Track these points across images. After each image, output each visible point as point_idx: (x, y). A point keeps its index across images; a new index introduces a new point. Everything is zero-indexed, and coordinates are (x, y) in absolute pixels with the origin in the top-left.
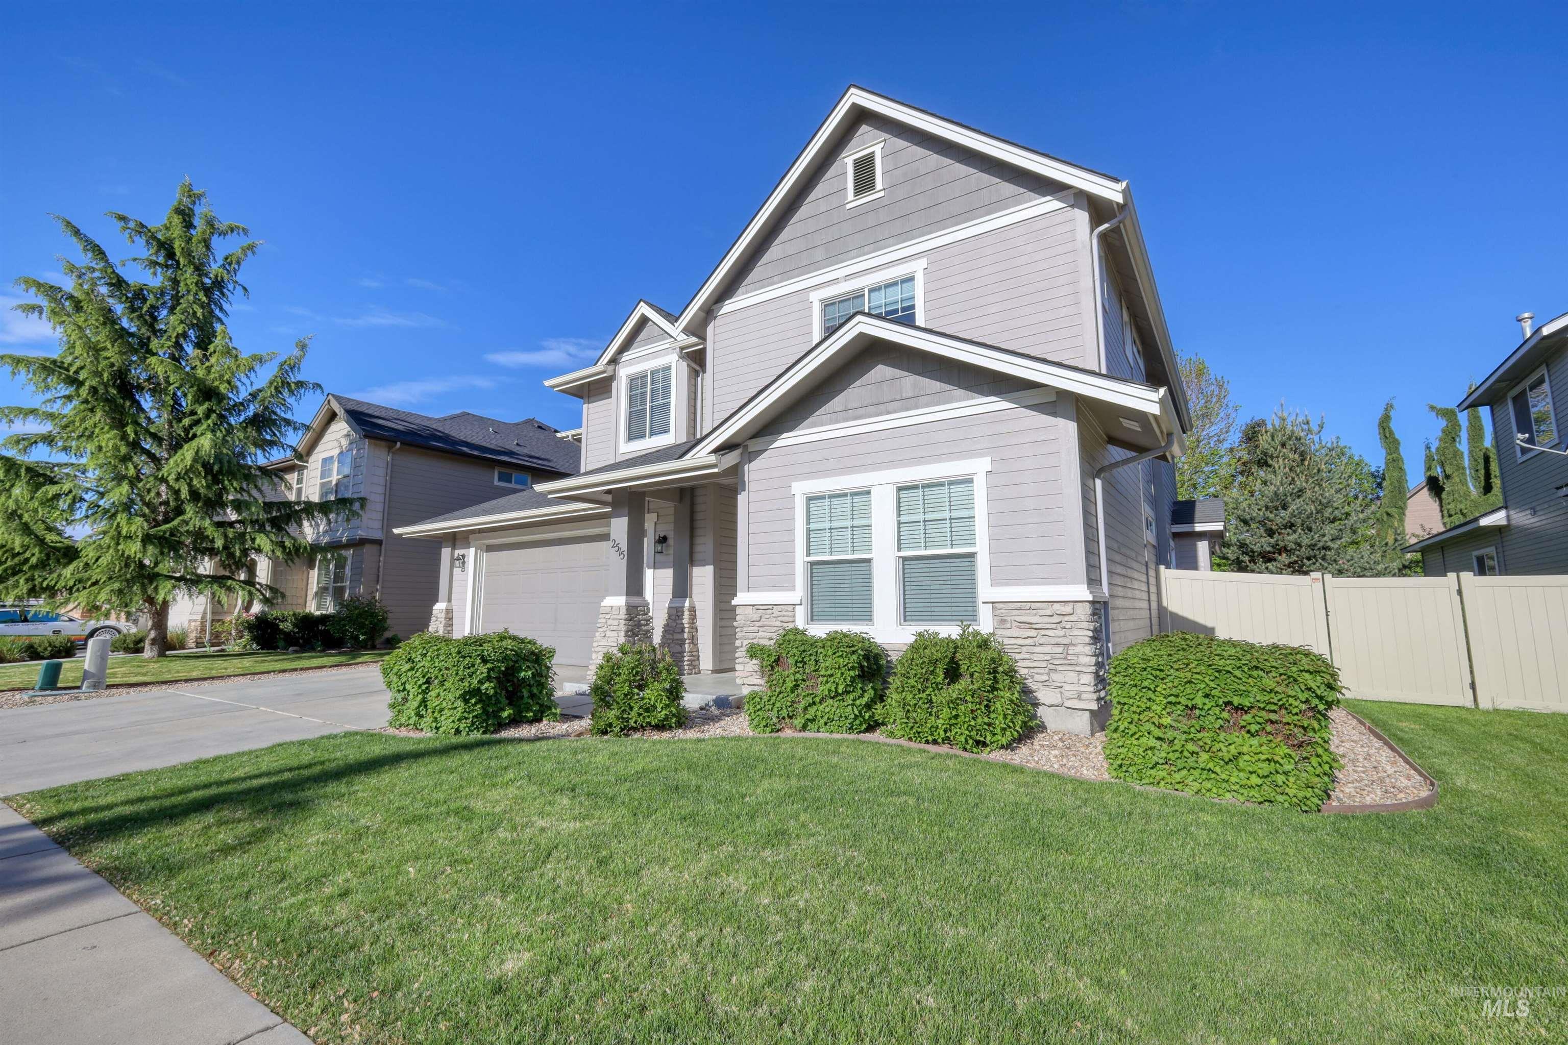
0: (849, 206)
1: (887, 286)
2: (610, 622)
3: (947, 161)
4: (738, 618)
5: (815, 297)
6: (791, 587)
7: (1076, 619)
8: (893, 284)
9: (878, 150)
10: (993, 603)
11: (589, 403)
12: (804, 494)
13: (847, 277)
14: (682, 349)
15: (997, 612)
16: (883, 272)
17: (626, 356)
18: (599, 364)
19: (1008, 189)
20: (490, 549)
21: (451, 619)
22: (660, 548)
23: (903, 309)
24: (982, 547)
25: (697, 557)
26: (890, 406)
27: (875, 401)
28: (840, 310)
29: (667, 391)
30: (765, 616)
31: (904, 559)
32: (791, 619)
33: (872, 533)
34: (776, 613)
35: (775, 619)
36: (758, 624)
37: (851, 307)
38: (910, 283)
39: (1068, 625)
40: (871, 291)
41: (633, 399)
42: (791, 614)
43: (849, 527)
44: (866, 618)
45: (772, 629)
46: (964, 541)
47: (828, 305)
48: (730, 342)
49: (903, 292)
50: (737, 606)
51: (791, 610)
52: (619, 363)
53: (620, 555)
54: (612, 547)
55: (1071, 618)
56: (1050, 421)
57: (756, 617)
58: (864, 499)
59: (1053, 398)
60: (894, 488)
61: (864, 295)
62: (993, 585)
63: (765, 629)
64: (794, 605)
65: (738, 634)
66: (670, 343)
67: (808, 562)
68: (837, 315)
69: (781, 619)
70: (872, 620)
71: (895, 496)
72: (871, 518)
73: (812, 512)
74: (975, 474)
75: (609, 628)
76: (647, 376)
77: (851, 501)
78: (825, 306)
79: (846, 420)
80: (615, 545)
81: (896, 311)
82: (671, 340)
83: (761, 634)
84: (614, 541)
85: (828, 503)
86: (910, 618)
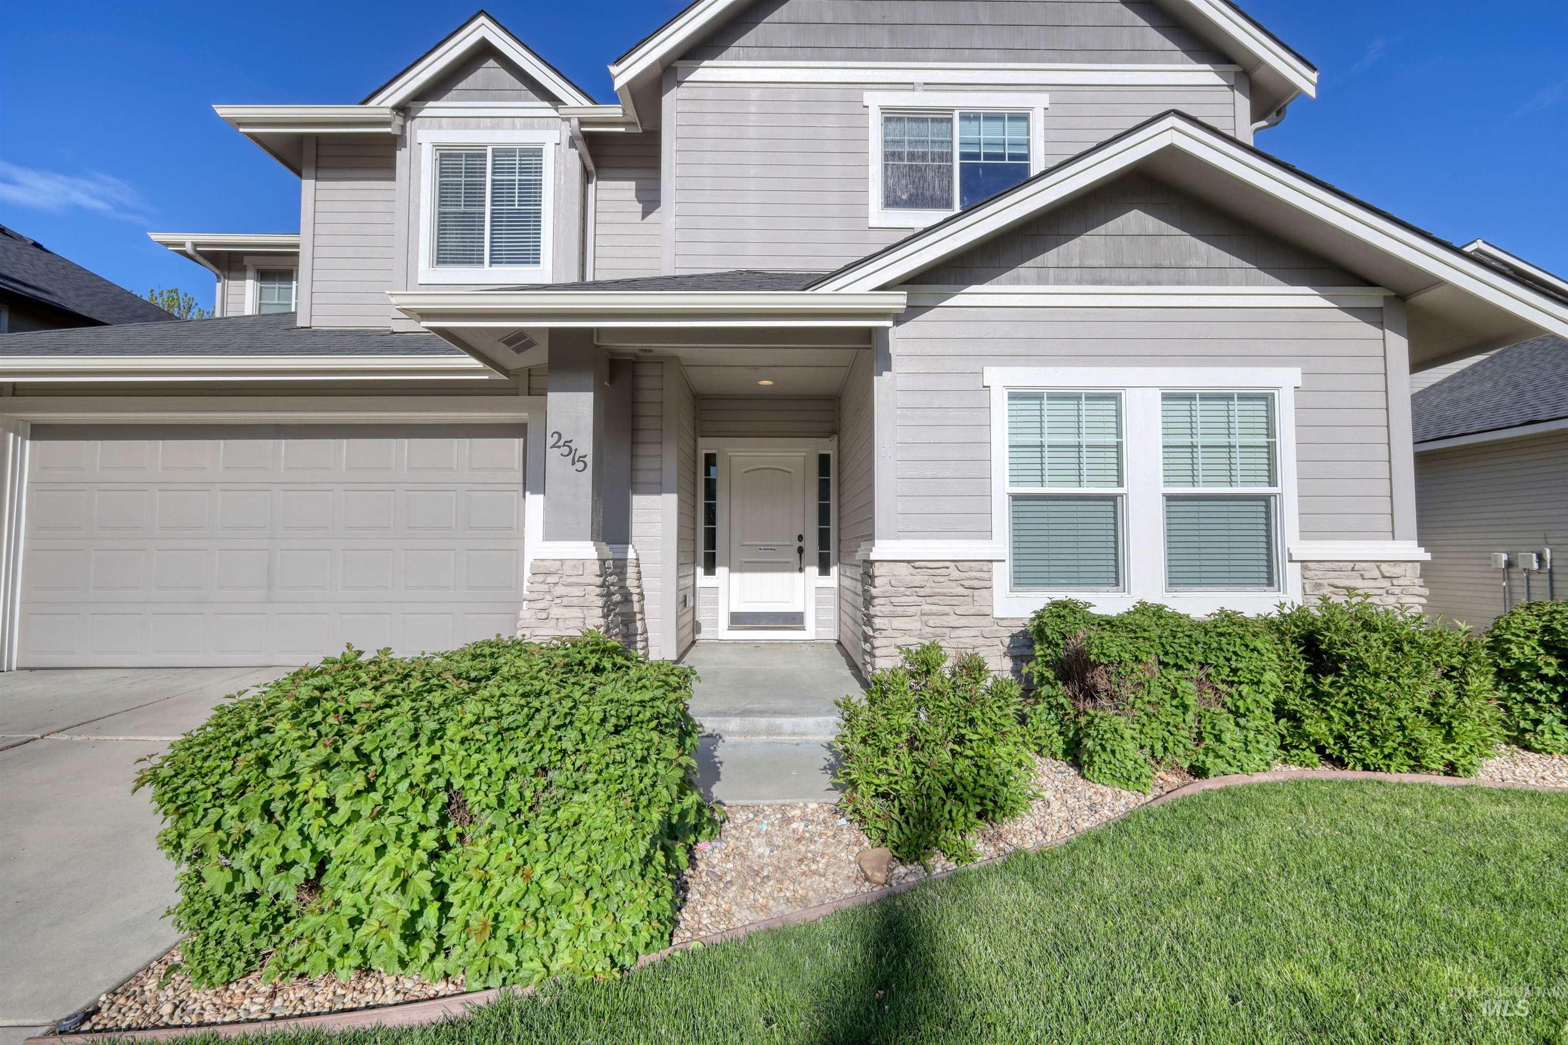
1: (990, 118)
2: (559, 590)
4: (877, 581)
5: (875, 101)
6: (988, 534)
7: (1408, 583)
8: (994, 117)
10: (1302, 562)
11: (317, 179)
12: (1007, 387)
13: (929, 86)
14: (582, 123)
15: (1309, 574)
16: (981, 94)
17: (431, 109)
18: (373, 103)
19: (1157, 39)
20: (40, 432)
23: (1013, 157)
24: (1288, 490)
25: (642, 477)
26: (1150, 274)
27: (1127, 262)
28: (908, 132)
29: (532, 191)
30: (935, 579)
31: (1169, 498)
32: (987, 584)
33: (1119, 459)
34: (955, 574)
35: (954, 584)
36: (921, 592)
37: (931, 132)
38: (1024, 124)
39: (1397, 591)
40: (964, 117)
41: (445, 193)
42: (986, 575)
43: (1079, 446)
44: (1105, 581)
45: (949, 600)
46: (1259, 479)
47: (891, 116)
48: (710, 131)
49: (1010, 133)
50: (872, 563)
51: (985, 568)
52: (413, 118)
53: (573, 463)
54: (553, 447)
55: (1402, 582)
56: (1374, 331)
57: (918, 579)
58: (1111, 406)
59: (1380, 304)
60: (1159, 393)
61: (950, 120)
62: (1301, 538)
63: (935, 599)
64: (991, 561)
65: (878, 608)
66: (544, 109)
67: (1010, 495)
68: (906, 138)
69: (967, 583)
70: (1117, 584)
71: (1160, 408)
72: (1119, 434)
73: (1013, 416)
74: (1277, 388)
75: (558, 601)
76: (485, 156)
77: (1083, 407)
78: (888, 120)
79: (1080, 282)
80: (561, 443)
81: (1001, 157)
82: (546, 104)
83: (926, 608)
84: (556, 436)
85: (1045, 407)
86: (1175, 581)
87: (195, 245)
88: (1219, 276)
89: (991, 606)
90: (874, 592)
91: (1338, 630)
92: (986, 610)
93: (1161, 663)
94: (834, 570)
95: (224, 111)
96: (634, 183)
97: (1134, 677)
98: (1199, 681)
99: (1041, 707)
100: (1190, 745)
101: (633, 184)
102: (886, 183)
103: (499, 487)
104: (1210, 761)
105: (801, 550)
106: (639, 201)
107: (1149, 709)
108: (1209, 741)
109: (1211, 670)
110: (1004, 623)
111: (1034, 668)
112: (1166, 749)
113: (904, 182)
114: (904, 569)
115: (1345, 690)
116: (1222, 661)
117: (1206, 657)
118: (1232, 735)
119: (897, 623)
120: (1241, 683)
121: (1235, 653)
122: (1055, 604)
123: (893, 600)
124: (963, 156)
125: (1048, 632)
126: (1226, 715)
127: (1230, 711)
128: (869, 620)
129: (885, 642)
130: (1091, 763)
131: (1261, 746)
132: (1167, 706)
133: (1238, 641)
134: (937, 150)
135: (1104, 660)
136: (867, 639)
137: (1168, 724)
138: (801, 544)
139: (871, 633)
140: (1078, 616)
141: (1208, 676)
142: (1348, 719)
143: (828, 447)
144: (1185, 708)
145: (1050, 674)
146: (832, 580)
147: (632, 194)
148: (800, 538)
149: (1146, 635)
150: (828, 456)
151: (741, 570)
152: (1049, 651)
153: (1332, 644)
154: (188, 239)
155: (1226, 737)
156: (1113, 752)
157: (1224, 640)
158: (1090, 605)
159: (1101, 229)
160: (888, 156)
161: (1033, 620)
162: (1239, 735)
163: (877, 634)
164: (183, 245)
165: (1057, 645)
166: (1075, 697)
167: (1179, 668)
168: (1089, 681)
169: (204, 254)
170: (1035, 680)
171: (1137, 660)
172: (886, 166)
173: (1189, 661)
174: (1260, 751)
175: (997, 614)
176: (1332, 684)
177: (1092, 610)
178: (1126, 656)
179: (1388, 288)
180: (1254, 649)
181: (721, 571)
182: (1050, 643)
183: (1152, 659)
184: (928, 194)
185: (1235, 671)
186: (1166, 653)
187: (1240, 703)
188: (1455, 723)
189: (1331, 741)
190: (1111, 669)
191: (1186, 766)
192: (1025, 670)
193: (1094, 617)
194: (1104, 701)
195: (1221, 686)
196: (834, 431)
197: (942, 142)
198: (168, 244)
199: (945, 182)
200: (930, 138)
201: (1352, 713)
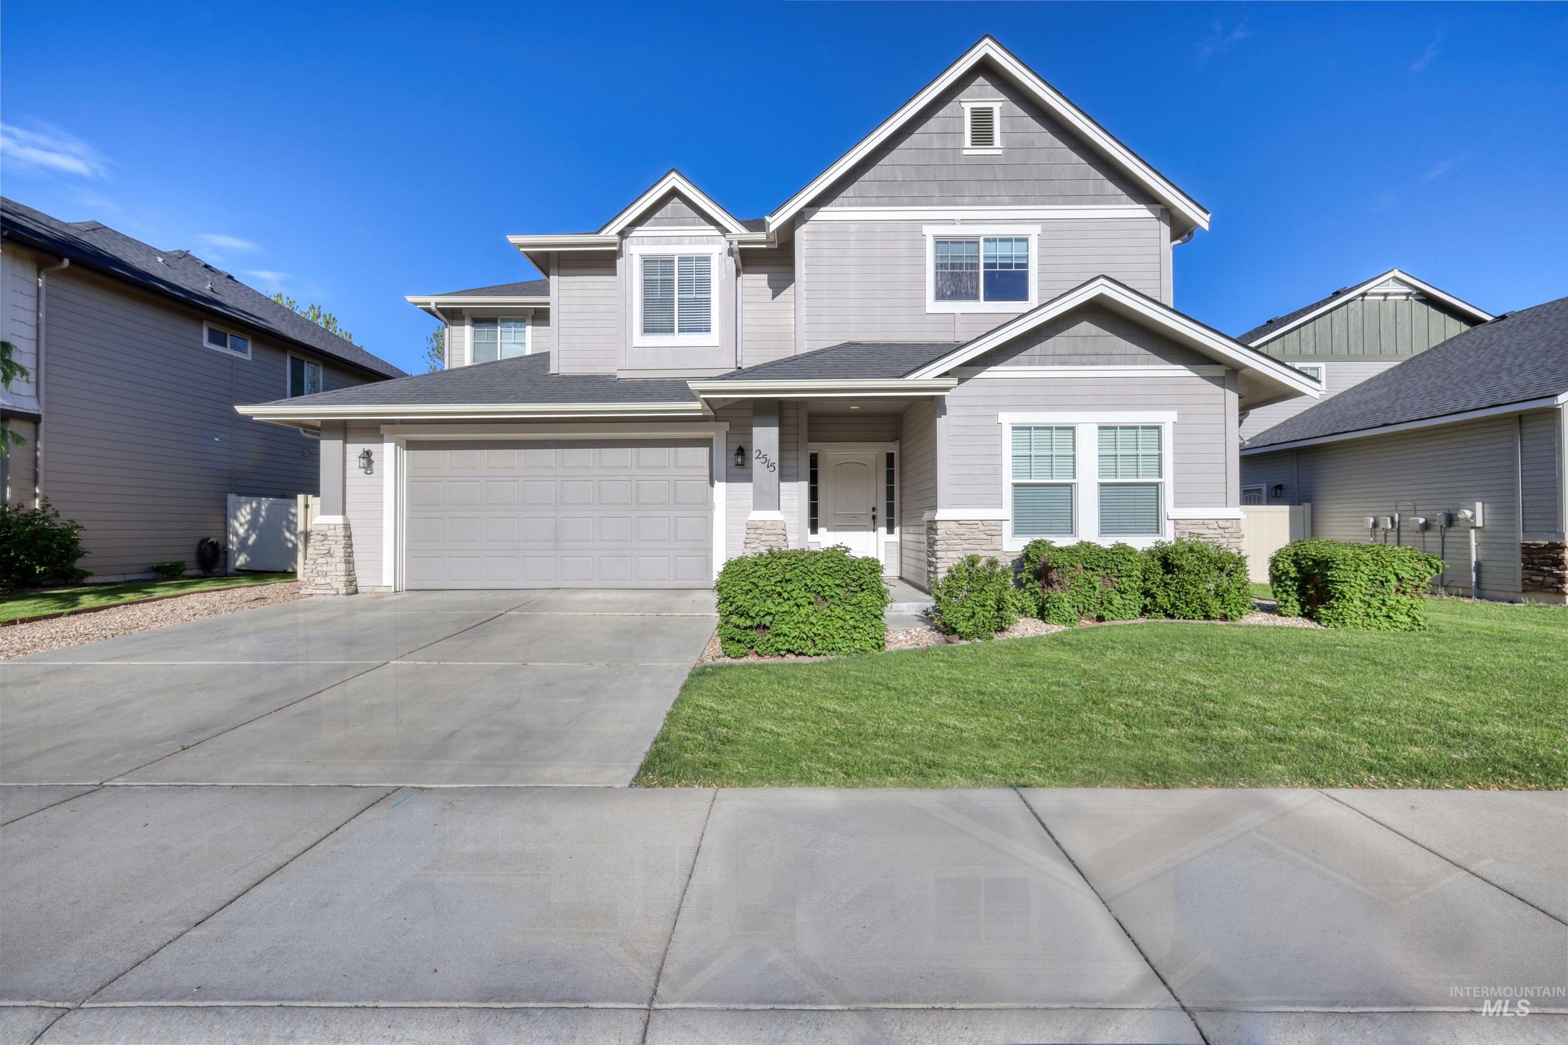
0: (965, 152)
1: (1003, 241)
2: (764, 538)
3: (1060, 144)
4: (939, 532)
5: (930, 232)
6: (1000, 505)
7: (1232, 531)
8: (1005, 240)
9: (997, 108)
10: (1175, 520)
11: (559, 275)
12: (1011, 424)
13: (964, 221)
14: (740, 243)
15: (1178, 527)
16: (997, 226)
17: (639, 231)
18: (603, 233)
19: (1111, 187)
20: (411, 445)
21: (350, 537)
22: (739, 460)
23: (1017, 266)
24: (1168, 479)
25: (786, 472)
26: (1093, 358)
27: (1079, 352)
28: (953, 251)
29: (704, 285)
30: (971, 530)
31: (1102, 485)
32: (1000, 533)
33: (1074, 462)
34: (982, 528)
35: (981, 533)
36: (963, 537)
37: (965, 251)
38: (1025, 243)
39: (1227, 535)
40: (986, 240)
41: (648, 285)
42: (999, 528)
43: (1052, 456)
44: (1065, 531)
45: (979, 542)
46: (1153, 474)
47: (940, 242)
48: (826, 253)
49: (1016, 250)
50: (935, 522)
51: (998, 524)
52: (626, 238)
53: (768, 467)
54: (757, 458)
55: (1230, 530)
56: (1220, 390)
57: (962, 530)
58: (1070, 433)
59: (1223, 374)
60: (1096, 426)
61: (978, 243)
62: (1175, 507)
63: (970, 541)
64: (1002, 520)
65: (939, 546)
66: (712, 231)
67: (1012, 484)
68: (949, 255)
69: (988, 532)
70: (1072, 533)
71: (1097, 434)
72: (1074, 449)
73: (1015, 440)
74: (1164, 423)
75: (763, 543)
76: (674, 261)
77: (1054, 434)
78: (937, 242)
79: (1053, 364)
80: (761, 456)
81: (1010, 266)
82: (713, 227)
83: (966, 546)
84: (758, 452)
85: (1032, 434)
86: (1104, 531)
87: (437, 304)
88: (1133, 360)
89: (1002, 545)
90: (937, 537)
91: (1176, 552)
92: (999, 547)
93: (1084, 568)
94: (897, 530)
95: (513, 239)
96: (766, 275)
97: (1070, 574)
98: (1103, 577)
99: (1027, 594)
100: (1098, 606)
101: (765, 277)
102: (937, 284)
103: (697, 478)
104: (1105, 613)
105: (874, 518)
106: (770, 288)
107: (1077, 589)
108: (1106, 604)
109: (1109, 571)
110: (1009, 554)
111: (1024, 575)
112: (1084, 608)
113: (948, 283)
114: (953, 525)
115: (1176, 581)
116: (1113, 566)
117: (1106, 565)
118: (1117, 600)
119: (950, 554)
120: (1122, 577)
121: (1120, 562)
122: (1035, 542)
123: (947, 541)
124: (986, 266)
125: (1031, 555)
126: (1115, 591)
127: (1118, 591)
128: (933, 553)
129: (943, 565)
130: (1049, 615)
131: (1131, 607)
132: (1086, 588)
133: (1121, 556)
134: (969, 262)
135: (1055, 566)
136: (930, 564)
137: (1086, 595)
138: (874, 513)
139: (935, 560)
140: (1046, 547)
141: (1107, 574)
142: (1177, 595)
143: (893, 448)
144: (1095, 588)
145: (1031, 577)
146: (895, 537)
147: (765, 283)
148: (874, 509)
149: (1077, 554)
150: (893, 454)
151: (834, 530)
152: (1031, 566)
153: (1174, 559)
154: (433, 301)
155: (1115, 602)
156: (1058, 608)
157: (1115, 556)
158: (1053, 542)
159: (1065, 333)
160: (939, 266)
161: (1023, 550)
162: (1121, 602)
163: (938, 560)
164: (429, 304)
165: (1035, 562)
166: (1043, 587)
167: (1093, 570)
168: (1049, 578)
169: (442, 311)
170: (1024, 581)
171: (1072, 566)
172: (937, 273)
173: (1098, 566)
174: (1131, 609)
175: (1004, 550)
176: (1171, 579)
177: (1053, 544)
178: (1066, 563)
179: (1227, 366)
180: (1129, 560)
181: (822, 530)
182: (1032, 561)
183: (1080, 566)
184: (963, 291)
185: (1119, 571)
186: (1087, 563)
187: (1122, 586)
188: (1225, 595)
189: (1169, 606)
190: (1059, 570)
191: (1095, 616)
192: (1019, 577)
193: (1055, 547)
194: (1056, 586)
195: (1113, 579)
196: (897, 437)
197: (972, 256)
198: (416, 304)
199: (974, 283)
200: (964, 254)
201: (1179, 592)
